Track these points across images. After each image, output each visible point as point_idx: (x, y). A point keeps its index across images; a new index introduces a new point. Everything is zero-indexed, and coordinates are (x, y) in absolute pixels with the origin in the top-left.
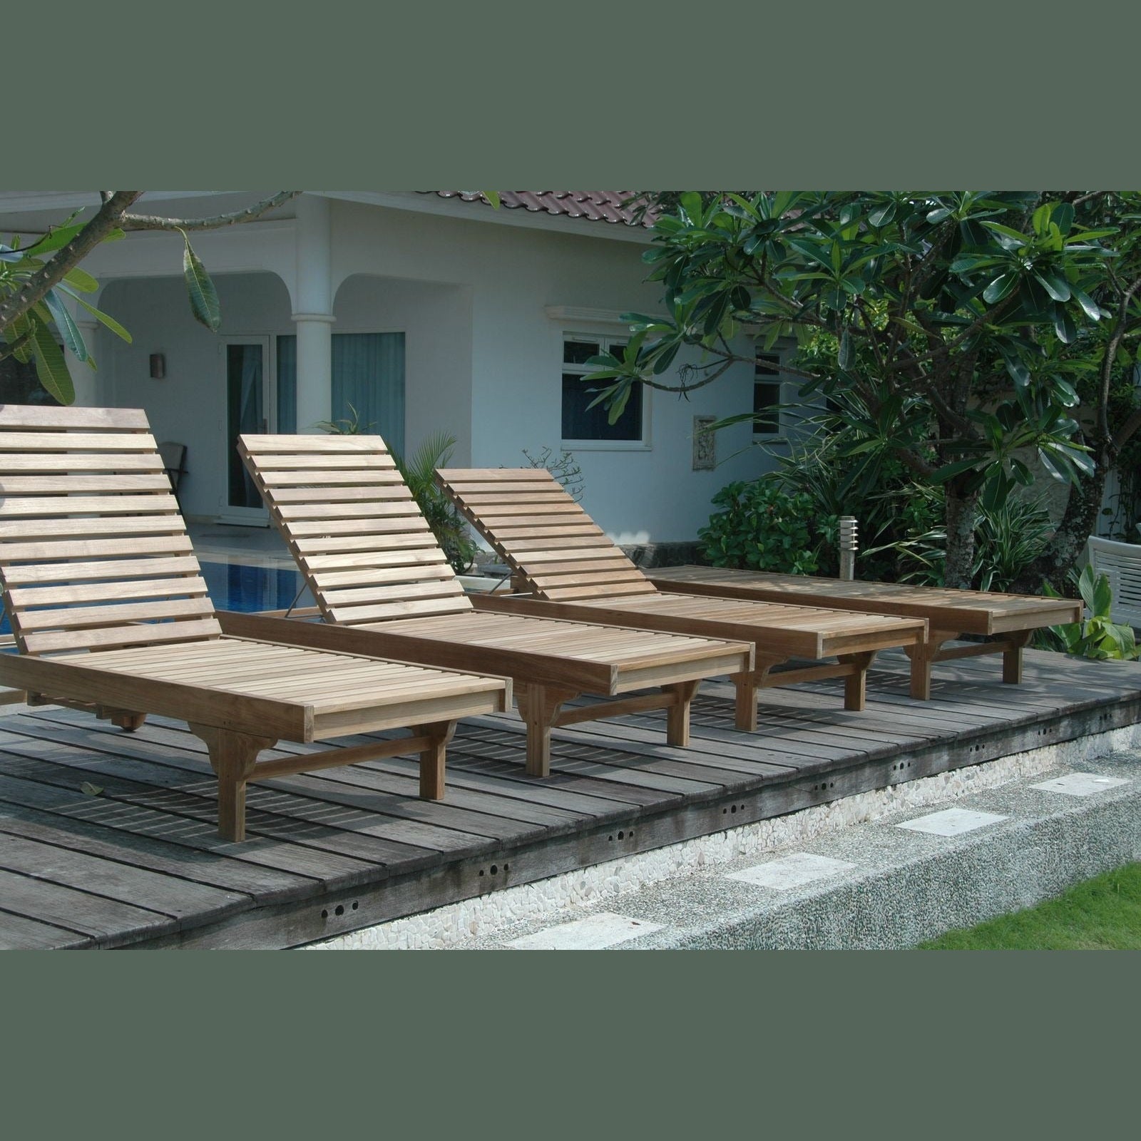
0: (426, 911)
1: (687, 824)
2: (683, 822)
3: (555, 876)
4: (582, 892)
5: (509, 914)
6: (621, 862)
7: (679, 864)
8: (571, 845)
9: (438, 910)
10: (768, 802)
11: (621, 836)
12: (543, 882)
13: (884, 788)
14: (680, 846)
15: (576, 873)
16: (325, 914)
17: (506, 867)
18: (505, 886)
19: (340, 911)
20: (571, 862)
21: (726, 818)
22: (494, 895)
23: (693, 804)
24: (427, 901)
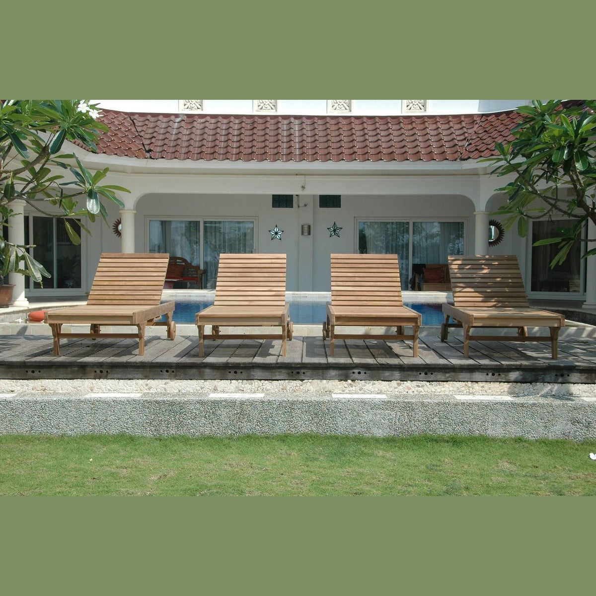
0: (70, 379)
1: (206, 373)
2: (204, 372)
3: (132, 379)
4: (147, 387)
5: (109, 388)
6: (167, 381)
7: (202, 388)
8: (140, 370)
9: (75, 380)
10: (258, 373)
11: (167, 371)
12: (126, 380)
13: (346, 380)
14: (203, 381)
15: (143, 380)
16: (27, 372)
17: (107, 372)
18: (106, 378)
19: (33, 372)
20: (140, 376)
21: (230, 375)
22: (101, 380)
23: (210, 366)
24: (70, 376)
